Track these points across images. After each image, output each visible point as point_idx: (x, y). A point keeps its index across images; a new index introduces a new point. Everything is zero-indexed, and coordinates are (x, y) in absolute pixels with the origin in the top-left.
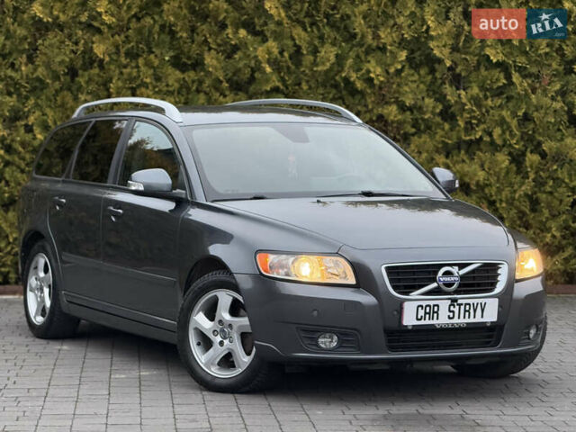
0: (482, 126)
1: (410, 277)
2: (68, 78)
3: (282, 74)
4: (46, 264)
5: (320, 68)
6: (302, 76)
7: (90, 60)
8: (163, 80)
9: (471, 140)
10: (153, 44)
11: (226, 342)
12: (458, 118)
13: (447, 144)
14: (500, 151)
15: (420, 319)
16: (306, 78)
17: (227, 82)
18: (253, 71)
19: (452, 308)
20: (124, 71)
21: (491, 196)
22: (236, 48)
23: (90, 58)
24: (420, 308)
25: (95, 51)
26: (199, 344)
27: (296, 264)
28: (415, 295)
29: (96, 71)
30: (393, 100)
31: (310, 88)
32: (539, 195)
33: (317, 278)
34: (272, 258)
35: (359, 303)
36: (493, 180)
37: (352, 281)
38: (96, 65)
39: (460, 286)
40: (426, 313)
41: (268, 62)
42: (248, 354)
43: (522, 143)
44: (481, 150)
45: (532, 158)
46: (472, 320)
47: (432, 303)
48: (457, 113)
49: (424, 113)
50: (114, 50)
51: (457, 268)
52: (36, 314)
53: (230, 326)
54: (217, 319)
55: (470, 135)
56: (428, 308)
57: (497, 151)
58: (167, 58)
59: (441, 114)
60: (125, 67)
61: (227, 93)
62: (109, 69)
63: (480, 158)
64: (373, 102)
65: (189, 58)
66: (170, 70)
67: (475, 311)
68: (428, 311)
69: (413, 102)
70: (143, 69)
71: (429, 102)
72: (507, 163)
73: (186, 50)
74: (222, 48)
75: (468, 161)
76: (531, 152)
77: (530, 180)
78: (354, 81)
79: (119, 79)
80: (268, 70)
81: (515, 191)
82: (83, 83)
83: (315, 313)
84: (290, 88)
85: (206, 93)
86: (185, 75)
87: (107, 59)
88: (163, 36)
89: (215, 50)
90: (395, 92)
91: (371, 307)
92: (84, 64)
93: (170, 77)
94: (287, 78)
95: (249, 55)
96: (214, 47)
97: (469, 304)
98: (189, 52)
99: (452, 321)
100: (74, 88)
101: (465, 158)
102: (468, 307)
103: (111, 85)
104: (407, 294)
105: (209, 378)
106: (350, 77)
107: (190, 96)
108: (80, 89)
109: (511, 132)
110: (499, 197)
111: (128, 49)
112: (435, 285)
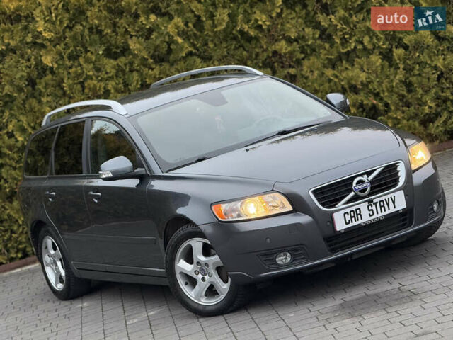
0: (354, 39)
1: (332, 193)
2: (30, 88)
3: (191, 41)
4: (53, 243)
5: (219, 29)
6: (207, 38)
7: (43, 70)
8: (102, 69)
9: (348, 51)
10: (87, 45)
11: (206, 277)
12: (334, 37)
13: (331, 59)
14: (372, 54)
15: (349, 223)
16: (211, 39)
17: (151, 58)
18: (169, 44)
19: (370, 208)
20: (71, 71)
21: (375, 89)
22: (151, 31)
23: (42, 68)
24: (346, 215)
25: (45, 62)
26: (186, 284)
27: (244, 207)
28: (340, 205)
29: (49, 77)
30: (281, 37)
31: (215, 45)
32: (410, 78)
33: (262, 213)
34: (224, 207)
35: (299, 224)
36: (373, 77)
37: (290, 208)
38: (48, 72)
39: (372, 189)
40: (351, 217)
41: (179, 34)
42: (226, 282)
43: (388, 43)
44: (358, 57)
45: (398, 52)
46: (388, 212)
47: (354, 208)
48: (332, 33)
49: (307, 41)
50: (59, 58)
51: (365, 176)
52: (56, 283)
53: (206, 264)
54: (195, 261)
55: (346, 48)
56: (352, 213)
57: (371, 54)
58: (101, 53)
59: (320, 37)
60: (71, 68)
61: (154, 66)
62: (59, 73)
63: (359, 64)
64: (266, 43)
65: (117, 48)
66: (106, 61)
67: (388, 204)
68: (352, 215)
69: (296, 35)
70: (84, 65)
71: (309, 31)
72: (380, 61)
73: (113, 42)
74: (140, 33)
75: (350, 68)
76: (396, 48)
77: (401, 69)
78: (248, 31)
79: (68, 78)
80: (180, 41)
81: (392, 81)
82: (42, 89)
83: (268, 240)
84: (200, 49)
85: (137, 71)
86: (118, 61)
87: (55, 66)
88: (92, 37)
89: (136, 36)
90: (281, 30)
91: (309, 224)
92: (39, 74)
93: (107, 66)
94: (196, 43)
95: (162, 34)
96: (133, 33)
97: (382, 201)
98: (116, 42)
99: (373, 217)
100: (36, 94)
101: (347, 66)
102: (382, 203)
103: (64, 85)
104: (334, 206)
105: (201, 308)
106: (244, 29)
107: (126, 77)
108: (41, 94)
109: (377, 36)
110: (381, 89)
111: (69, 54)
112: (353, 194)
